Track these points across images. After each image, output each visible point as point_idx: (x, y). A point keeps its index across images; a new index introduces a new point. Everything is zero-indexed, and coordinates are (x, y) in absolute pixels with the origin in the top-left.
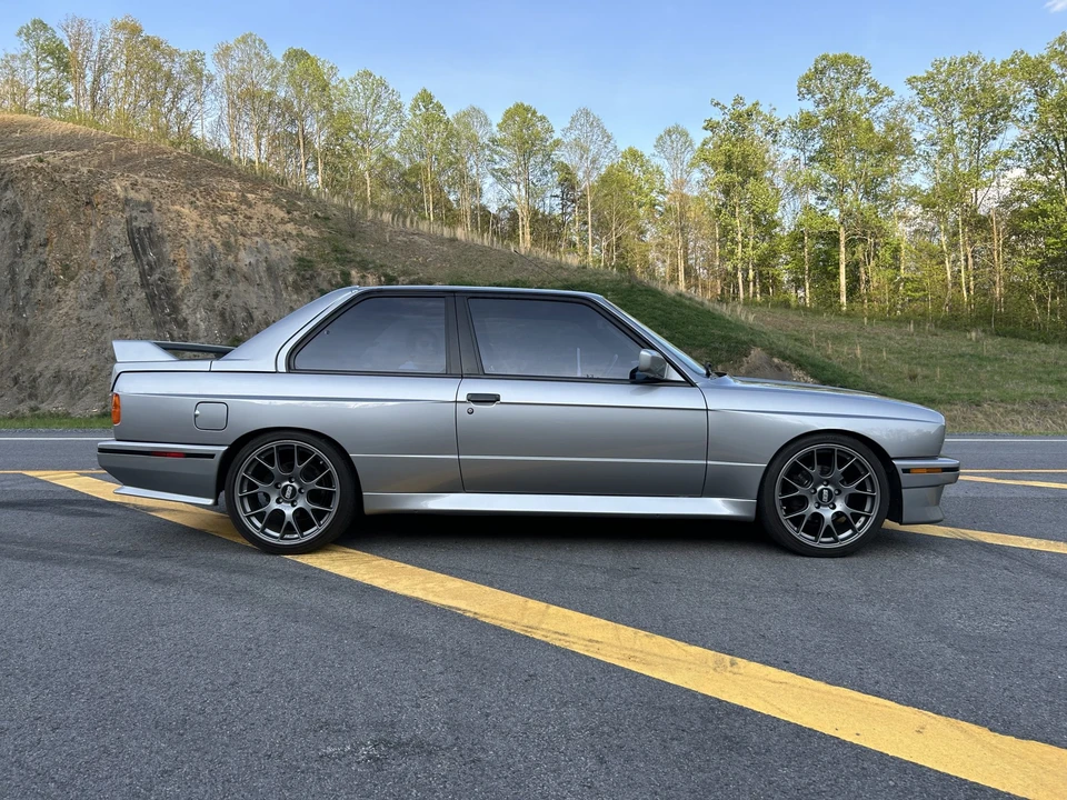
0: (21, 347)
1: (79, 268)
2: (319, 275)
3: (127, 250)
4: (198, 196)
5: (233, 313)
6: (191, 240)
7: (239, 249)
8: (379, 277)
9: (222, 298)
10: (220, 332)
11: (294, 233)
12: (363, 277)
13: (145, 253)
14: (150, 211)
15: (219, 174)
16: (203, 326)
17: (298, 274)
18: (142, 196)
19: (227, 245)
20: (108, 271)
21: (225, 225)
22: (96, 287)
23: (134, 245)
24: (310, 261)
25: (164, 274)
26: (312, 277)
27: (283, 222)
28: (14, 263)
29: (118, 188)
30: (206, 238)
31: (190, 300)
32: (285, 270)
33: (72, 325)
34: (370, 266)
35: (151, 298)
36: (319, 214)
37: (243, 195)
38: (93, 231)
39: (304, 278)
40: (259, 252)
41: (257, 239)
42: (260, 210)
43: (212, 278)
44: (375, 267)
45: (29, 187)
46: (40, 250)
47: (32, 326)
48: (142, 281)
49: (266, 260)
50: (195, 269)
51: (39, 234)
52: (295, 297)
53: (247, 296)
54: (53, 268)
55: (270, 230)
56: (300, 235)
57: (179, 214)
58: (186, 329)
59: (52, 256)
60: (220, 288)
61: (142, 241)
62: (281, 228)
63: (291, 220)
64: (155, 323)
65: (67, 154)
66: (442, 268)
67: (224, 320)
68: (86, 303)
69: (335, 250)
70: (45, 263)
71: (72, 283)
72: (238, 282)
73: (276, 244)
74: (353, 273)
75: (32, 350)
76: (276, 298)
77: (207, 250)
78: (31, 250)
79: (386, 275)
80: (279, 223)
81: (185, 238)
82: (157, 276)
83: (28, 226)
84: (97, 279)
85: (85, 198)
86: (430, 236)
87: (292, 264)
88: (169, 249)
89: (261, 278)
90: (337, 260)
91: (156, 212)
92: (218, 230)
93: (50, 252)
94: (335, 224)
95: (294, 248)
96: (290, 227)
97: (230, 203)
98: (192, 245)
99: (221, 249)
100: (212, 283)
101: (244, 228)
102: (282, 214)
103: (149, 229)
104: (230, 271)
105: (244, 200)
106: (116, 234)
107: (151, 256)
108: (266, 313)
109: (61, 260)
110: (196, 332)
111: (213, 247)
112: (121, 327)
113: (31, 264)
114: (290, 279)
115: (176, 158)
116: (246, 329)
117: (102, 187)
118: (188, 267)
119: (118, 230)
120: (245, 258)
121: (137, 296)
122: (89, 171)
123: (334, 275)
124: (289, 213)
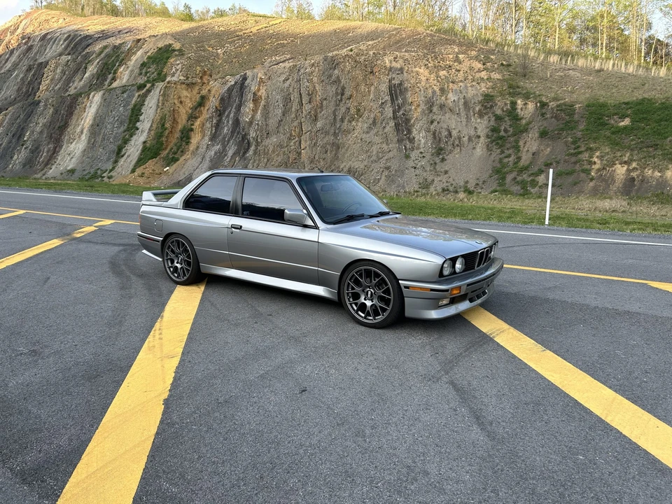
0: (335, 154)
1: (365, 111)
2: (496, 105)
3: (388, 98)
4: (430, 60)
5: (440, 133)
6: (422, 89)
7: (449, 92)
8: (536, 104)
9: (435, 123)
10: (432, 144)
11: (485, 78)
12: (526, 104)
13: (397, 99)
14: (402, 73)
15: (447, 44)
16: (423, 141)
17: (482, 106)
18: (398, 65)
19: (442, 90)
20: (378, 111)
21: (443, 77)
22: (371, 121)
23: (391, 95)
24: (492, 96)
25: (405, 111)
26: (492, 107)
27: (479, 71)
28: (336, 109)
29: (387, 61)
30: (430, 86)
31: (417, 126)
32: (475, 103)
33: (358, 143)
34: (532, 96)
35: (397, 125)
36: (504, 63)
37: (457, 56)
38: (372, 88)
39: (486, 108)
40: (461, 93)
41: (461, 84)
42: (466, 64)
43: (431, 111)
44: (535, 97)
45: (345, 67)
46: (347, 102)
47: (341, 143)
48: (394, 116)
49: (464, 98)
50: (423, 106)
51: (347, 93)
52: (479, 120)
53: (450, 121)
54: (353, 111)
55: (470, 77)
56: (489, 79)
57: (418, 73)
58: (414, 143)
59: (352, 104)
60: (435, 117)
61: (396, 91)
62: (478, 75)
63: (485, 69)
64: (398, 140)
65: (370, 43)
66: (584, 94)
67: (435, 137)
68: (366, 130)
69: (510, 87)
70: (349, 109)
71: (361, 119)
72: (446, 113)
73: (472, 86)
74: (519, 102)
75: (340, 156)
76: (467, 121)
77: (430, 95)
78: (344, 102)
79: (540, 102)
80: (477, 72)
81: (418, 87)
82: (401, 113)
83: (343, 89)
84: (372, 116)
85: (370, 69)
86: (582, 70)
87: (480, 99)
88: (410, 95)
89: (459, 109)
90: (510, 93)
91: (405, 73)
92: (438, 81)
93: (352, 102)
94: (514, 69)
95: (483, 88)
96: (484, 74)
97: (448, 63)
98: (422, 92)
99: (438, 92)
100: (431, 115)
101: (455, 78)
102: (480, 66)
103: (400, 84)
104: (442, 107)
105: (457, 60)
106: (383, 89)
107: (400, 101)
108: (459, 131)
109: (356, 106)
110: (419, 145)
111: (434, 92)
112: (381, 143)
113: (343, 109)
114: (477, 109)
115: (425, 36)
116: (446, 142)
117: (379, 62)
118: (418, 106)
119: (384, 87)
120: (452, 97)
121: (390, 125)
122: (374, 53)
123: (506, 104)
124: (484, 64)
